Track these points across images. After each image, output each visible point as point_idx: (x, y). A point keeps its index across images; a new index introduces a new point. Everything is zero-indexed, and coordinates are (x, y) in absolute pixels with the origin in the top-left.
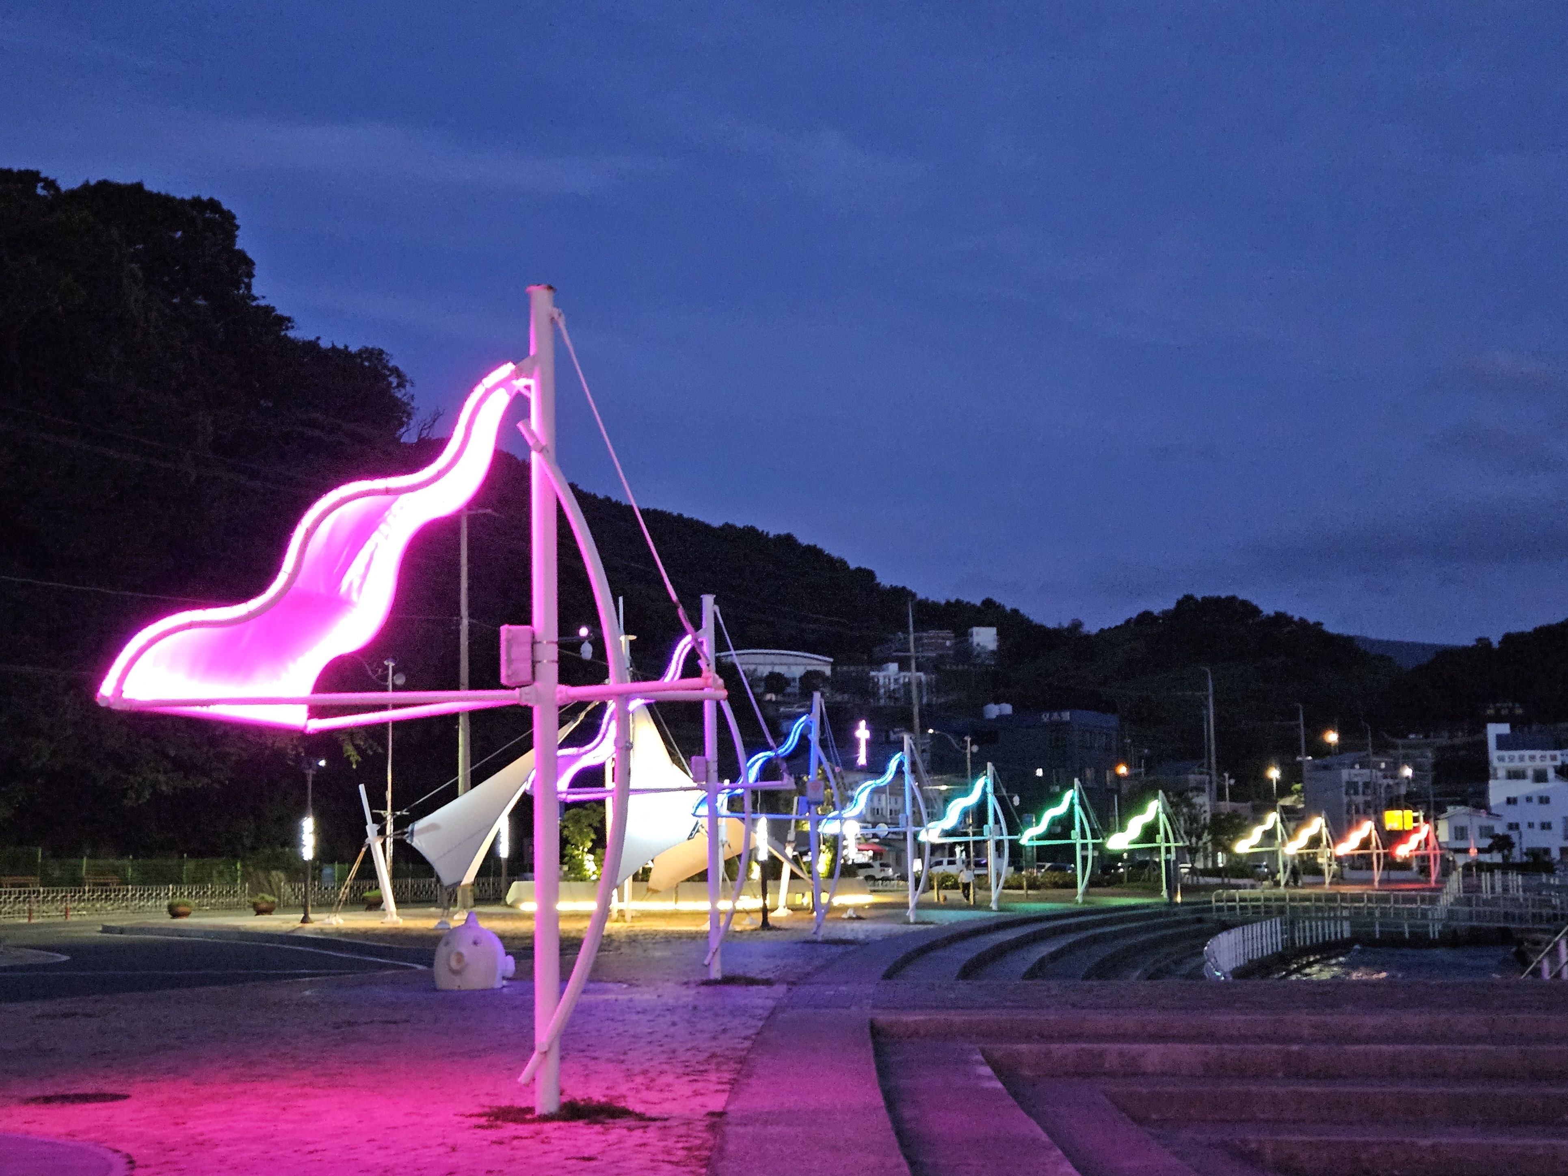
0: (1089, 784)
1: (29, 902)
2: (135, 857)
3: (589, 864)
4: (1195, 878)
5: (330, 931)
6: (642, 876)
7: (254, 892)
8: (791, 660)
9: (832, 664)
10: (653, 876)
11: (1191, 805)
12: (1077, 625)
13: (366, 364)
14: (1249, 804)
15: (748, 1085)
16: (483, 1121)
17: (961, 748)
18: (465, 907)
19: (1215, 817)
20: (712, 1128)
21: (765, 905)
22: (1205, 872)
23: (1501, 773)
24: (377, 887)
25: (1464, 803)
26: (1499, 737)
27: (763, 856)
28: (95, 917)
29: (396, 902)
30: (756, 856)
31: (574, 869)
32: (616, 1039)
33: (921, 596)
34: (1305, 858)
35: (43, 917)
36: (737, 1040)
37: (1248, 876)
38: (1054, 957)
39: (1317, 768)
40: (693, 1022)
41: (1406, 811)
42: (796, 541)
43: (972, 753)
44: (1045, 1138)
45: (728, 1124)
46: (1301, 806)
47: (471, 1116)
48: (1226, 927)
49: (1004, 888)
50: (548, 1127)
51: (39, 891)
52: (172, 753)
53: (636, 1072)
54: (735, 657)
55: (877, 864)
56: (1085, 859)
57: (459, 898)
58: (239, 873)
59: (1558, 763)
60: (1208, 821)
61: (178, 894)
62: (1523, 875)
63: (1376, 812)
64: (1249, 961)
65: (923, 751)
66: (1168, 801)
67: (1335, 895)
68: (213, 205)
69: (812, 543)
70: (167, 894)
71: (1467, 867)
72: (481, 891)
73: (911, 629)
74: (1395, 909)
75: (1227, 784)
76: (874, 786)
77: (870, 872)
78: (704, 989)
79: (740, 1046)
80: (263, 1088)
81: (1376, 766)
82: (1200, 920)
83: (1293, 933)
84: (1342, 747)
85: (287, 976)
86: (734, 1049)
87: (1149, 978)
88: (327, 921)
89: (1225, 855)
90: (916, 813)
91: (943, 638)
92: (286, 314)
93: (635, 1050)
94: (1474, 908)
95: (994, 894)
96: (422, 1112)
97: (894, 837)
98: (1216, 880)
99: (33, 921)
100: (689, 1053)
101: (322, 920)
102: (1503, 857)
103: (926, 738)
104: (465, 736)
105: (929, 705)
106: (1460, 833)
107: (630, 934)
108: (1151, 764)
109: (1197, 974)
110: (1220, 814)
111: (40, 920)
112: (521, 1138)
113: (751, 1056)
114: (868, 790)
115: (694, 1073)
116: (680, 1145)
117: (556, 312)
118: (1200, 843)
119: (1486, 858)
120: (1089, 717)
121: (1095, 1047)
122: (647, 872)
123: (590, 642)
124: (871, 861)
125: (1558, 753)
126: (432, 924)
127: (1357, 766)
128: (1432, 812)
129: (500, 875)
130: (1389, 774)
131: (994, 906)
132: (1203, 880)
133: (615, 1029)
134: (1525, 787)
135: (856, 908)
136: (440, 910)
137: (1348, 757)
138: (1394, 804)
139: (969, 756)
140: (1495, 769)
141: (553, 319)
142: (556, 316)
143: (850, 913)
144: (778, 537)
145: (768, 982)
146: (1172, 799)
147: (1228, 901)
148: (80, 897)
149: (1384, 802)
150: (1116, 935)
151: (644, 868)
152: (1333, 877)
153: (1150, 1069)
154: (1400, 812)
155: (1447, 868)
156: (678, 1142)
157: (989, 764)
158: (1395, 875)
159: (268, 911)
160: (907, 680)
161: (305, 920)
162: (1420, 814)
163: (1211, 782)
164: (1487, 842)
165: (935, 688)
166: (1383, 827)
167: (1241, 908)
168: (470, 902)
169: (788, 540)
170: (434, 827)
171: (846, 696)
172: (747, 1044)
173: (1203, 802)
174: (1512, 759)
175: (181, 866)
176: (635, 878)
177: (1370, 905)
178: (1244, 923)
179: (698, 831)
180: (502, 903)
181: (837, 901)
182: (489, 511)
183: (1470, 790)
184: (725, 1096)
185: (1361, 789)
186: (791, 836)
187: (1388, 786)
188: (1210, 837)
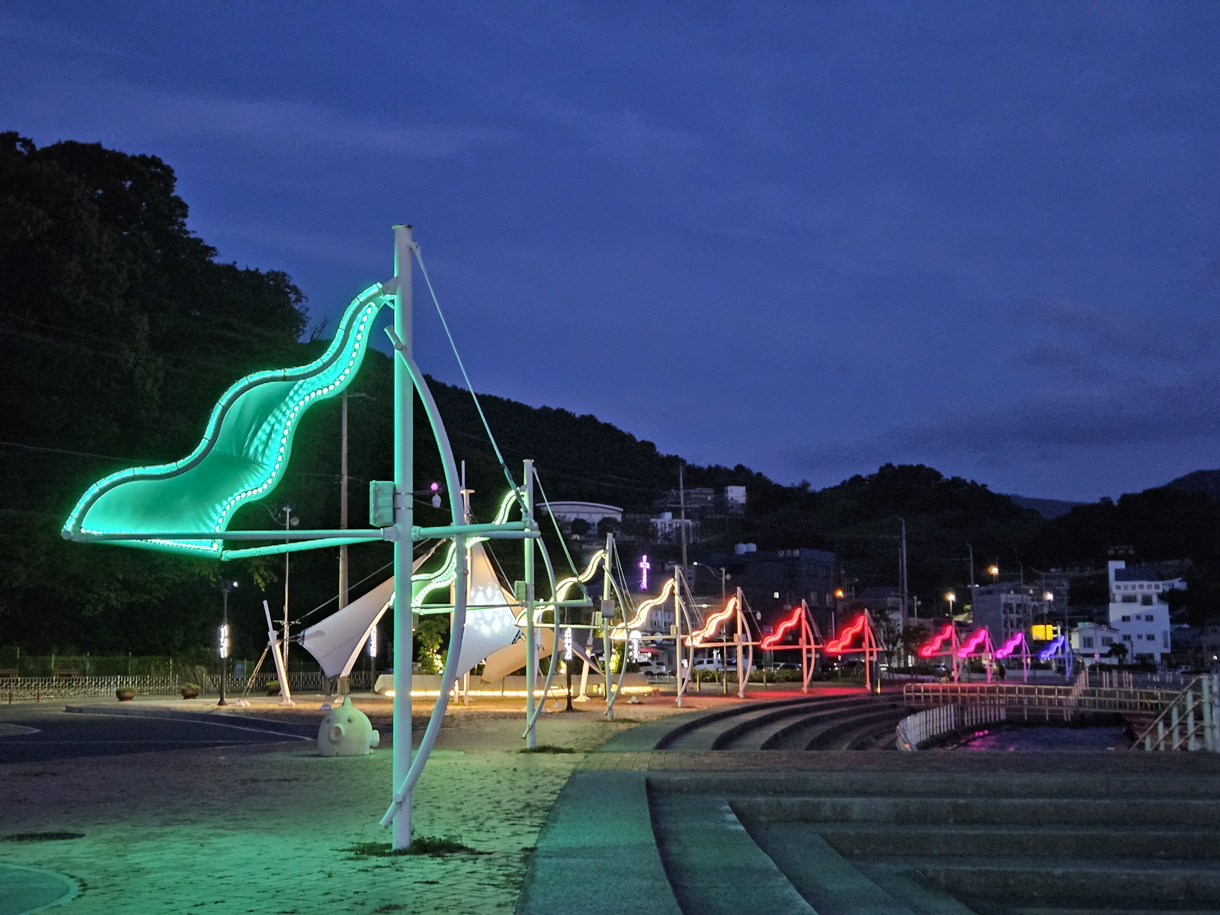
0: (813, 604)
1: (10, 688)
2: (91, 654)
3: (438, 662)
4: (891, 675)
5: (240, 711)
6: (478, 671)
7: (183, 681)
8: (593, 509)
9: (622, 513)
10: (485, 671)
11: (887, 620)
12: (805, 485)
13: (272, 283)
14: (932, 620)
15: (553, 827)
16: (352, 854)
17: (718, 576)
18: (343, 694)
19: (906, 629)
20: (524, 860)
21: (570, 693)
22: (899, 671)
23: (1118, 598)
24: (276, 679)
25: (1090, 620)
26: (1117, 572)
27: (568, 656)
28: (60, 700)
29: (290, 690)
30: (563, 656)
31: (426, 666)
32: (455, 793)
33: (689, 462)
34: (973, 660)
35: (21, 700)
36: (547, 794)
37: (930, 673)
38: (785, 733)
39: (982, 593)
40: (513, 780)
41: (1047, 626)
42: (596, 420)
43: (726, 580)
44: (775, 868)
45: (538, 856)
46: (970, 622)
47: (344, 850)
48: (913, 711)
49: (748, 681)
50: (402, 858)
51: (17, 680)
52: (121, 577)
53: (469, 818)
54: (548, 507)
55: (654, 663)
56: (809, 660)
57: (339, 687)
58: (171, 667)
59: (1160, 591)
60: (901, 631)
61: (124, 683)
62: (1133, 673)
63: (1025, 626)
64: (930, 736)
65: (690, 578)
66: (872, 616)
67: (995, 688)
68: (155, 162)
69: (608, 422)
70: (116, 683)
71: (1092, 668)
72: (355, 682)
73: (682, 487)
74: (1039, 698)
75: (915, 605)
76: (652, 605)
77: (649, 668)
78: (522, 755)
79: (549, 799)
80: (187, 829)
81: (1026, 592)
82: (894, 706)
83: (963, 715)
84: (1001, 578)
85: (208, 745)
86: (544, 801)
87: (858, 748)
88: (237, 704)
89: (913, 658)
90: (683, 624)
91: (705, 494)
92: (211, 245)
93: (470, 801)
94: (1097, 698)
95: (742, 686)
96: (306, 847)
97: (667, 642)
98: (908, 676)
99: (12, 703)
100: (510, 803)
101: (235, 703)
102: (1119, 660)
103: (691, 569)
104: (344, 566)
105: (695, 543)
106: (1087, 642)
107: (468, 714)
108: (859, 591)
109: (892, 746)
110: (910, 627)
111: (19, 702)
112: (382, 867)
113: (558, 806)
114: (648, 608)
115: (512, 818)
116: (501, 872)
117: (414, 245)
118: (895, 649)
119: (1106, 661)
120: (814, 554)
121: (815, 800)
122: (481, 668)
123: (439, 495)
124: (650, 661)
125: (1160, 583)
126: (318, 706)
127: (1012, 592)
128: (1067, 627)
129: (370, 670)
130: (1035, 598)
131: (741, 694)
132: (896, 676)
133: (454, 785)
134: (1135, 609)
135: (638, 695)
136: (324, 696)
137: (1005, 586)
138: (1040, 620)
139: (724, 582)
140: (1114, 595)
141: (411, 249)
142: (414, 247)
143: (634, 699)
144: (583, 417)
145: (570, 751)
146: (874, 615)
147: (915, 692)
148: (49, 684)
149: (1031, 619)
150: (832, 717)
151: (478, 665)
152: (994, 674)
153: (855, 816)
154: (1043, 626)
155: (1078, 668)
156: (499, 870)
157: (739, 588)
158: (1039, 673)
159: (193, 696)
160: (678, 525)
161: (221, 703)
162: (1058, 628)
163: (903, 603)
164: (1106, 650)
165: (699, 531)
166: (1031, 637)
167: (925, 697)
168: (347, 690)
169: (590, 420)
170: (320, 633)
171: (633, 537)
172: (554, 797)
173: (898, 617)
174: (1126, 588)
175: (126, 662)
176: (472, 672)
177: (1020, 696)
178: (926, 709)
179: (520, 638)
180: (371, 690)
181: (625, 690)
182: (364, 395)
183: (1095, 610)
184: (536, 836)
185: (1014, 609)
186: (590, 642)
187: (1035, 606)
188: (902, 644)
